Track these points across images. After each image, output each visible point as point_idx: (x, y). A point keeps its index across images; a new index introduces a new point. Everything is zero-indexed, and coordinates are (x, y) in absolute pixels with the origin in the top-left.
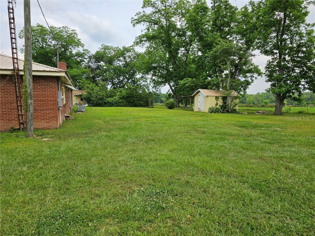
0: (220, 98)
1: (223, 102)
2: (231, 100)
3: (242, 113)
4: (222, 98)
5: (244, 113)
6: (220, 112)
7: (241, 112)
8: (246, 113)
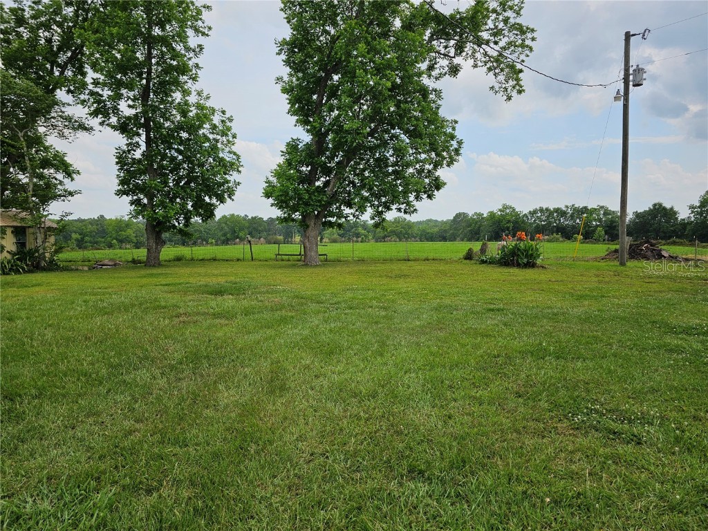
0: (9, 231)
1: (15, 241)
2: (43, 236)
3: (77, 270)
4: (12, 232)
5: (80, 268)
6: (23, 269)
7: (73, 267)
8: (86, 268)
